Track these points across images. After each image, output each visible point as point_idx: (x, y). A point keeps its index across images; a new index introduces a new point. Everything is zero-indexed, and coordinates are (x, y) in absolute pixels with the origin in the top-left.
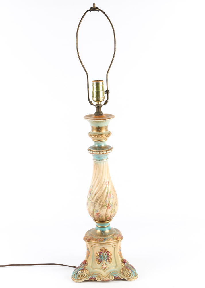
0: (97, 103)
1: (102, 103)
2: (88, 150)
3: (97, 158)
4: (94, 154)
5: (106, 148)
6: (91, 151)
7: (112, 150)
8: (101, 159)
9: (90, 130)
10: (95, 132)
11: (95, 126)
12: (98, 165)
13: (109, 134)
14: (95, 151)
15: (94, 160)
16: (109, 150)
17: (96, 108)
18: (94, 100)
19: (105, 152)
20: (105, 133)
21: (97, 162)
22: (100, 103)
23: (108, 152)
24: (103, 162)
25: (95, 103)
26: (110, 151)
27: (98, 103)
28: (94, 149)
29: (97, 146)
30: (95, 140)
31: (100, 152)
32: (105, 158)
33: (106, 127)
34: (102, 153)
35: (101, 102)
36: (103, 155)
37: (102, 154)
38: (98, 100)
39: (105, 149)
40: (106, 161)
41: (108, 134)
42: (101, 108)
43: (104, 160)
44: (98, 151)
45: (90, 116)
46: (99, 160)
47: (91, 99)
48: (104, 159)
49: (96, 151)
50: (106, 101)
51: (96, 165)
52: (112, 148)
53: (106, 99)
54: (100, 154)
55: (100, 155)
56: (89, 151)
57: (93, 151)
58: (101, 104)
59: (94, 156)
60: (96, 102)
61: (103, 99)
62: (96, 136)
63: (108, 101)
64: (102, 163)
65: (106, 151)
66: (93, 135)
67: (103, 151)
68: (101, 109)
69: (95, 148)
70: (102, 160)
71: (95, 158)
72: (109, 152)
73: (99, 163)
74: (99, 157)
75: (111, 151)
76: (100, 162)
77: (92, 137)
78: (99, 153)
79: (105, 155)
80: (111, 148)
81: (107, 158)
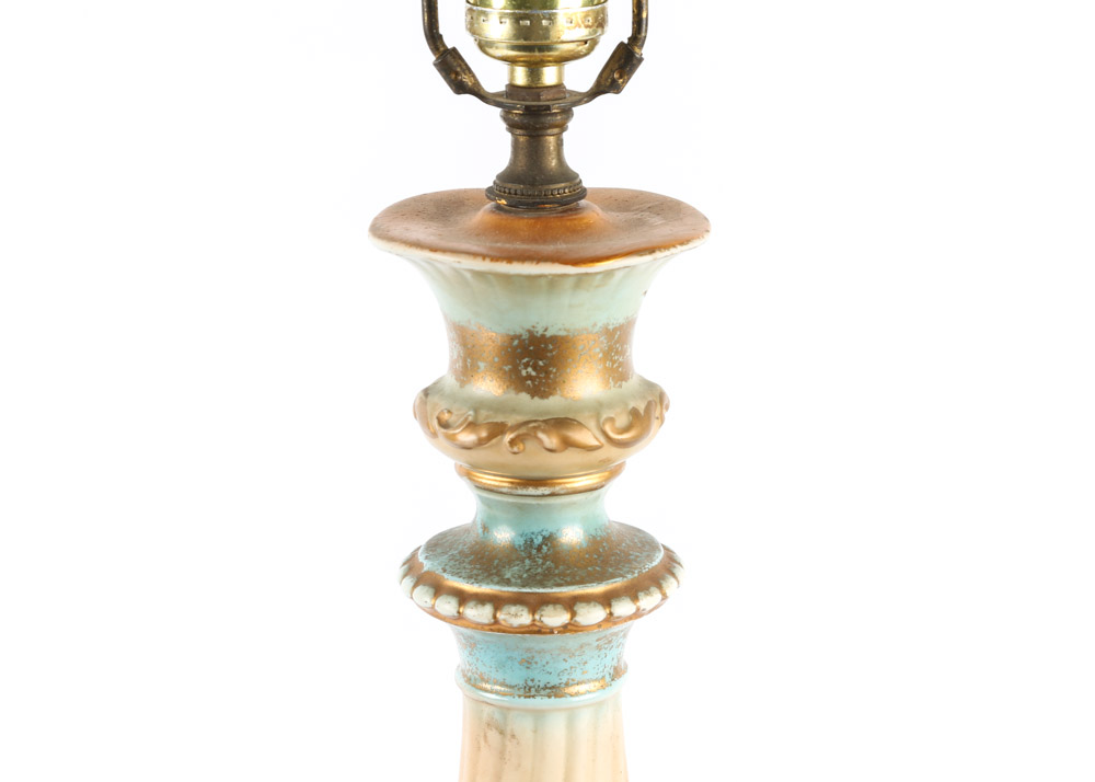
0: (521, 77)
1: (580, 75)
2: (409, 582)
3: (501, 666)
4: (479, 626)
5: (605, 563)
6: (438, 589)
7: (670, 585)
8: (542, 679)
9: (436, 360)
10: (488, 387)
11: (501, 321)
12: (510, 746)
13: (644, 414)
14: (481, 599)
15: (473, 681)
16: (633, 592)
17: (512, 126)
18: (483, 46)
19: (592, 615)
20: (597, 408)
21: (505, 710)
22: (549, 76)
23: (623, 608)
24: (572, 714)
25: (494, 75)
26: (647, 601)
27: (534, 69)
28: (471, 578)
29: (504, 535)
30: (489, 480)
31: (536, 604)
32: (595, 665)
33: (615, 341)
34: (555, 618)
35: (569, 66)
36: (571, 641)
37: (565, 629)
38: (533, 44)
39: (600, 578)
40: (599, 705)
41: (634, 413)
42: (562, 127)
43: (585, 694)
44: (518, 600)
45: (444, 208)
46: (529, 690)
47: (454, 33)
48: (577, 676)
49: (497, 602)
50: (625, 61)
51: (493, 735)
52: (670, 565)
53: (618, 30)
54: (537, 630)
55: (535, 642)
56: (423, 595)
57: (463, 598)
58: (559, 87)
59: (470, 645)
60: (512, 61)
61: (583, 33)
62: (497, 430)
63: (647, 51)
64: (557, 728)
65: (606, 600)
66: (472, 426)
67: (571, 604)
68: (560, 144)
69: (483, 560)
70: (554, 691)
71: (482, 669)
72: (638, 614)
73: (523, 726)
74: (528, 663)
75: (656, 596)
76: (539, 715)
77: (451, 438)
78: (524, 618)
79: (591, 638)
80: (659, 557)
81: (617, 673)
